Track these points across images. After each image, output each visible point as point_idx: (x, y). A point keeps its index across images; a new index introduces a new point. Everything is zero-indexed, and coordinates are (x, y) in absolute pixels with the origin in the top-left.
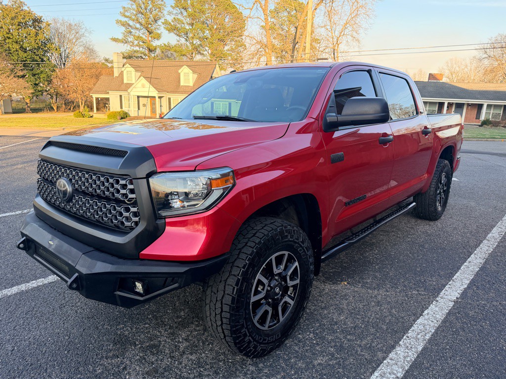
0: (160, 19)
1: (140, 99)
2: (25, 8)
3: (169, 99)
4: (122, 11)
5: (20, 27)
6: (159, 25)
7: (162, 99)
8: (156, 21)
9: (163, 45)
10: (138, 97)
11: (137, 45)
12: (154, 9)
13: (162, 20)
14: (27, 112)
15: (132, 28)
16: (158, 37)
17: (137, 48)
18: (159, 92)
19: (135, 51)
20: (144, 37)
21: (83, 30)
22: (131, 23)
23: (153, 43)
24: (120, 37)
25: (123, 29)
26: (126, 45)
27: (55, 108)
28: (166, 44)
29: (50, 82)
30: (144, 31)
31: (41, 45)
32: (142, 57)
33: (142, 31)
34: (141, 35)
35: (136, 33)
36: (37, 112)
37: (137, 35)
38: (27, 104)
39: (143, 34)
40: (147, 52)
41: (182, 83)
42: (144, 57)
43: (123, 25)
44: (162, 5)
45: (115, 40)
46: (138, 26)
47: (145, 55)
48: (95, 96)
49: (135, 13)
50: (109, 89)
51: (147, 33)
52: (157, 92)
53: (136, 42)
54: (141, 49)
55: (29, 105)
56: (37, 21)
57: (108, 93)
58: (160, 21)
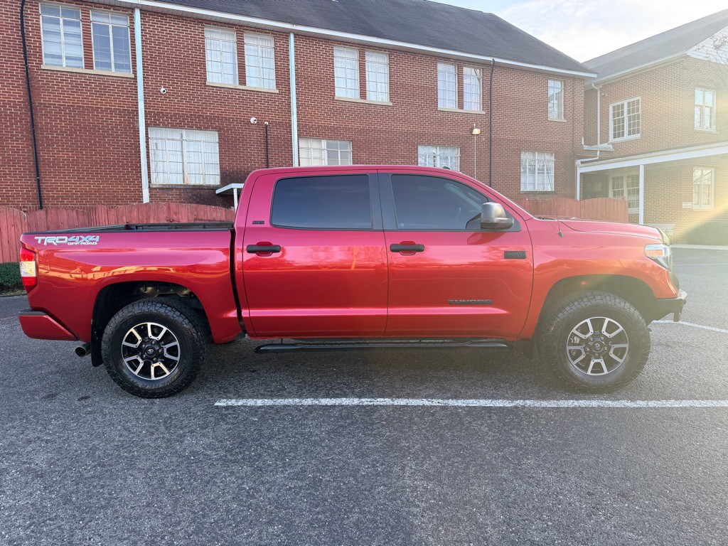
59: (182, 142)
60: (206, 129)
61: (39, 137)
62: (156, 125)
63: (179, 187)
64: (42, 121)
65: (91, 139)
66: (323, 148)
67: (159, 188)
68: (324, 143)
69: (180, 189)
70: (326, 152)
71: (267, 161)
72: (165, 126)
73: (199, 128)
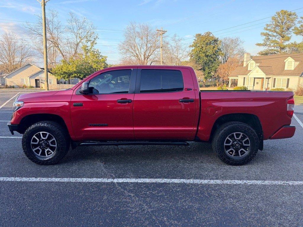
0: (291, 27)
1: (256, 79)
2: (211, 35)
3: (275, 79)
4: (265, 27)
5: (207, 45)
6: (290, 31)
7: (270, 79)
8: (288, 29)
9: (290, 44)
10: (255, 78)
11: (273, 46)
12: (288, 22)
13: (293, 28)
14: (203, 87)
15: (271, 36)
16: (289, 39)
17: (273, 48)
18: (266, 75)
19: (270, 50)
20: (278, 40)
21: (239, 42)
22: (270, 33)
23: (284, 43)
24: (262, 42)
25: (264, 37)
26: (265, 47)
27: (217, 85)
28: (293, 43)
29: (216, 71)
30: (279, 36)
31: (215, 53)
32: (275, 53)
33: (277, 37)
34: (276, 39)
35: (272, 38)
36: (207, 87)
37: (273, 39)
38: (204, 83)
39: (278, 39)
40: (279, 49)
41: (286, 69)
42: (276, 53)
43: (265, 35)
44: (295, 18)
45: (259, 45)
46: (275, 34)
47: (278, 51)
48: (230, 78)
49: (274, 26)
50: (238, 74)
51: (281, 38)
52: (265, 75)
53: (272, 44)
54: (275, 48)
55: (205, 83)
56: (216, 41)
57: (238, 76)
58: (292, 28)
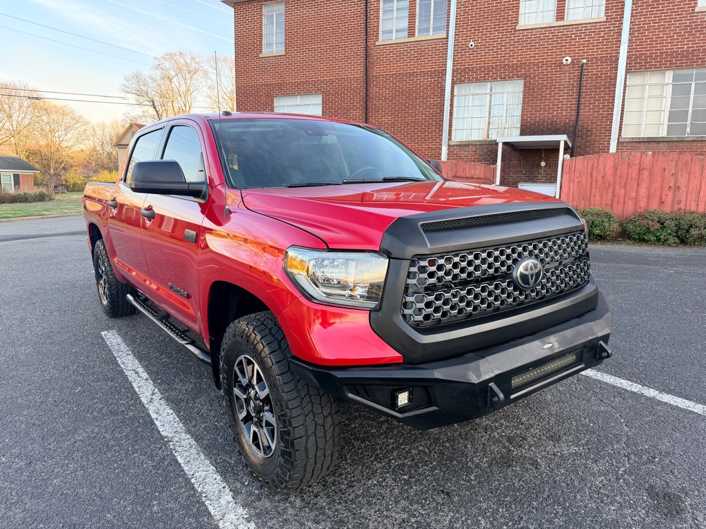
59: (491, 95)
60: (511, 78)
61: (370, 104)
62: (462, 82)
63: (475, 143)
64: (374, 90)
65: (406, 103)
66: (666, 82)
67: (457, 145)
68: (669, 75)
69: (476, 145)
70: (670, 87)
71: (578, 107)
72: (470, 81)
73: (503, 79)
